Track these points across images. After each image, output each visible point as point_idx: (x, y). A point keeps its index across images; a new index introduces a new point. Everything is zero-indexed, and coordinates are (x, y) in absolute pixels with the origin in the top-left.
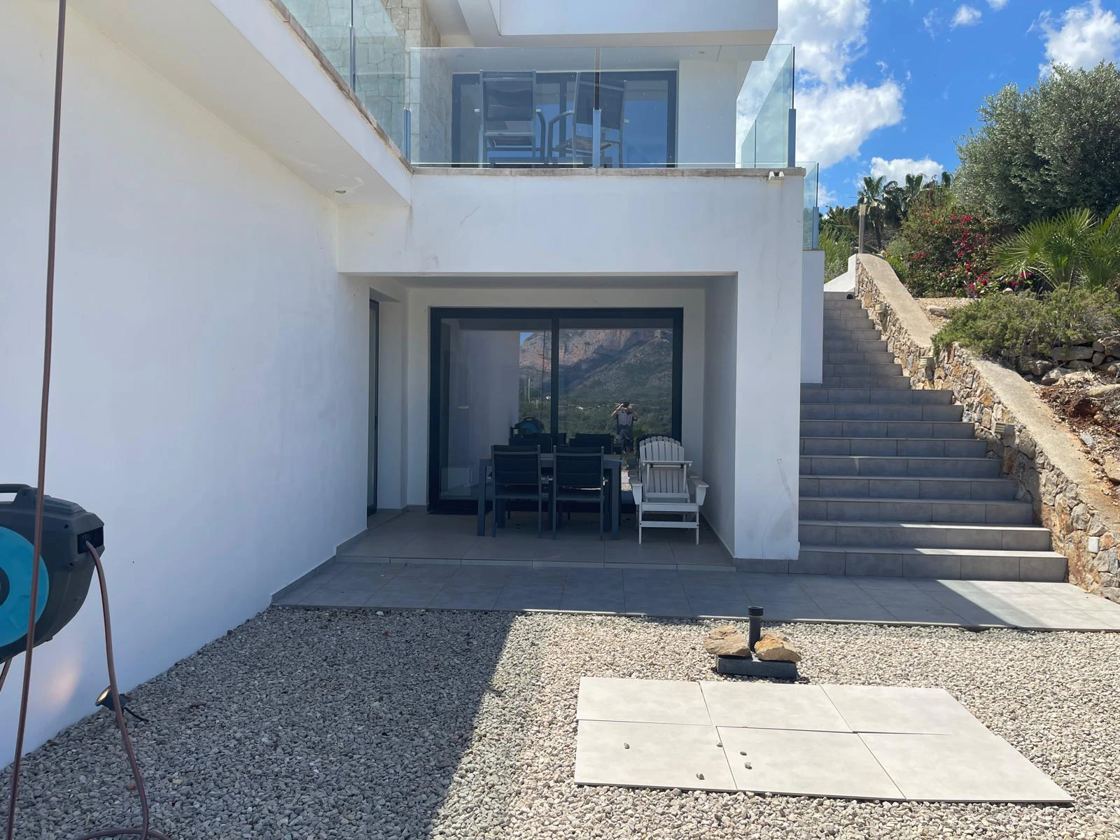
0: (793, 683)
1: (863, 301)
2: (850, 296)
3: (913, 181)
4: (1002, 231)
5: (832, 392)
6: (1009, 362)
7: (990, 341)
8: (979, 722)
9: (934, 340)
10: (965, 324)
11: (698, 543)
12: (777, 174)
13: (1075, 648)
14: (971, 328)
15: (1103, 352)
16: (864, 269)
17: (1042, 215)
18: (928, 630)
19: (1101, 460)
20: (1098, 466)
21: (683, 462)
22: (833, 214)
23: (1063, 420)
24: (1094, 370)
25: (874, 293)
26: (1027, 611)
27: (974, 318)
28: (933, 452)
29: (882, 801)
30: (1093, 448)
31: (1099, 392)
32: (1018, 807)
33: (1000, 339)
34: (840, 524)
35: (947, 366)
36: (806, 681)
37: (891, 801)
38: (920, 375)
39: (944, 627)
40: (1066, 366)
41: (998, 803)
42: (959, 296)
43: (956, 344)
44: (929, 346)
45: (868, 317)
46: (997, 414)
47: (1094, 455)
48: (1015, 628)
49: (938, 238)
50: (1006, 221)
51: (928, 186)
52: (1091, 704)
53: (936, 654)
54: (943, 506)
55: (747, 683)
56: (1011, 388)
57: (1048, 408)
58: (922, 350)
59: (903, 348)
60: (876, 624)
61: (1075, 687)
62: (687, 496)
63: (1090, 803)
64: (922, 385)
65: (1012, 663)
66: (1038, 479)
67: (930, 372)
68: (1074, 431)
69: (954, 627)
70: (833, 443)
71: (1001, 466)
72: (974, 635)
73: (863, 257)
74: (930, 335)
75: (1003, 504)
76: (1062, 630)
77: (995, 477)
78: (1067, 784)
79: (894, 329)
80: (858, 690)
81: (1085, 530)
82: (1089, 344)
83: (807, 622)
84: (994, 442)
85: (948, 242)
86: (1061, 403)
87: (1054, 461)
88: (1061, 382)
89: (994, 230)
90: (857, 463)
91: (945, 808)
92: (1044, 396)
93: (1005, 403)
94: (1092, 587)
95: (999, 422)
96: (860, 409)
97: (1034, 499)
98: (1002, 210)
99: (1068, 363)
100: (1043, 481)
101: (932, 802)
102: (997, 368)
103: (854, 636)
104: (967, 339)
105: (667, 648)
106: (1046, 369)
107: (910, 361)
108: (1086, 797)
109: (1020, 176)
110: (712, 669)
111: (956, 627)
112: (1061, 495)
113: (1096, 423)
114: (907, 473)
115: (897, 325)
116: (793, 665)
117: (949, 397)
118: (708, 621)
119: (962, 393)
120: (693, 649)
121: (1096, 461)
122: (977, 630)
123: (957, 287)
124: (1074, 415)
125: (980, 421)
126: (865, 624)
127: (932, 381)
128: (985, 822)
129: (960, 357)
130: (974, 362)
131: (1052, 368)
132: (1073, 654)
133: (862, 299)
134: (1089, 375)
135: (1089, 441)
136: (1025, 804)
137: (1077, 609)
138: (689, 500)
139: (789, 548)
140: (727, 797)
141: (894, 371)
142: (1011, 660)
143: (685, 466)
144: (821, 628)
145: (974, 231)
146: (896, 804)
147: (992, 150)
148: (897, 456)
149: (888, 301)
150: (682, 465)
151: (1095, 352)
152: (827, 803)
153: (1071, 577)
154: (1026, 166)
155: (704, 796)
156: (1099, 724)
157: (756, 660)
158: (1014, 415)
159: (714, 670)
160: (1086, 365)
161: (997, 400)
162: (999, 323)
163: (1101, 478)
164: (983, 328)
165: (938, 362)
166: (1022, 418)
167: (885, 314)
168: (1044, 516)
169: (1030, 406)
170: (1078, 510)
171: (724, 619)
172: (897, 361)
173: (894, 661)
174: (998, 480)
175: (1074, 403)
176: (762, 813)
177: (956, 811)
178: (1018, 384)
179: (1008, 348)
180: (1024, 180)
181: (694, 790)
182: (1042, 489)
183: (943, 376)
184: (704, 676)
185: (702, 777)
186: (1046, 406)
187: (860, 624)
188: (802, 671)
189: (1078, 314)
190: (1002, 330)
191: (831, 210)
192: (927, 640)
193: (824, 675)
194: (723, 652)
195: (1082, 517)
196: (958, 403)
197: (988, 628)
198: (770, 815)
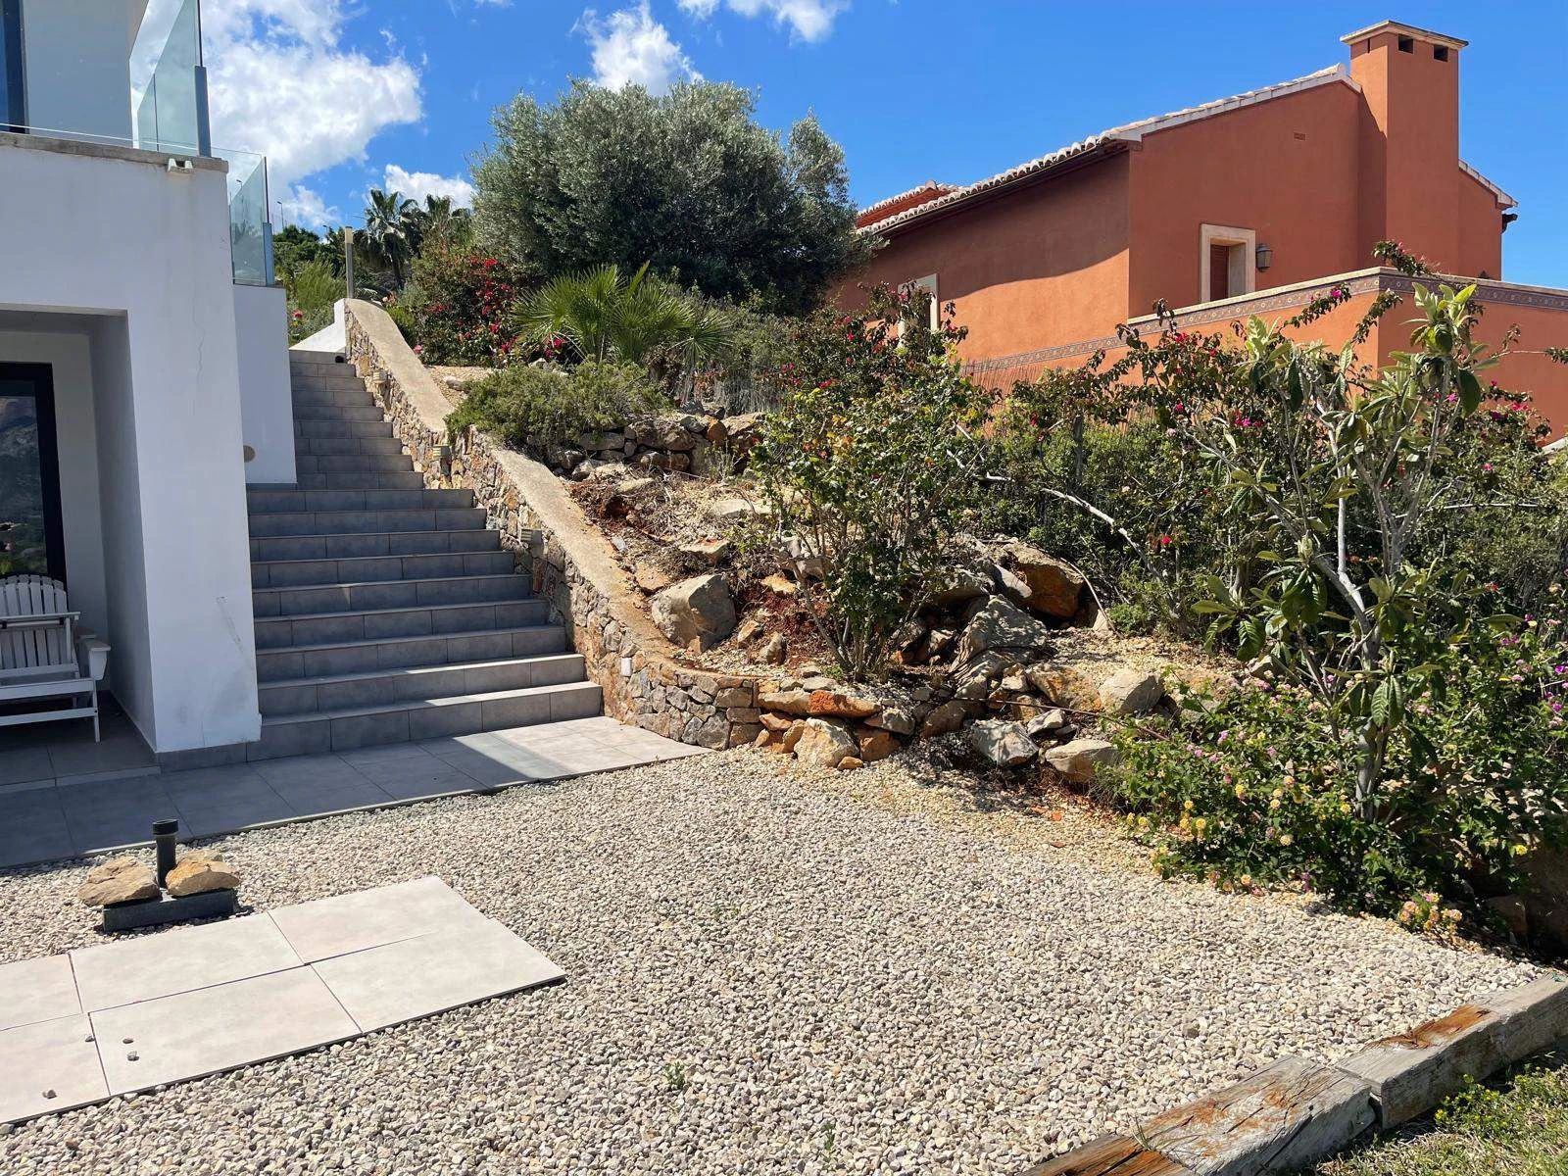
0: (227, 918)
1: (358, 368)
2: (340, 359)
3: (438, 206)
4: (531, 283)
5: (310, 495)
6: (538, 453)
7: (513, 425)
8: (472, 908)
9: (448, 423)
10: (482, 402)
11: (98, 739)
12: (181, 164)
13: (600, 792)
14: (490, 407)
15: (635, 440)
16: (355, 322)
17: (573, 266)
18: (433, 804)
19: (633, 568)
20: (629, 574)
21: (63, 613)
22: (334, 237)
23: (595, 522)
24: (626, 461)
25: (370, 356)
26: (553, 758)
27: (494, 396)
28: (448, 572)
29: (328, 1046)
30: (625, 554)
31: (630, 487)
32: (504, 1000)
33: (523, 422)
34: (322, 681)
35: (465, 457)
36: (250, 910)
37: (341, 1043)
38: (434, 470)
39: (453, 796)
40: (598, 457)
41: (479, 1003)
42: (485, 366)
43: (473, 428)
44: (442, 430)
45: (365, 388)
46: (523, 518)
47: (626, 562)
48: (538, 781)
49: (459, 285)
50: (536, 270)
51: (457, 213)
52: (605, 855)
53: (437, 834)
54: (460, 641)
55: (155, 936)
56: (537, 485)
57: (579, 510)
58: (435, 436)
59: (412, 432)
60: (364, 810)
61: (591, 839)
62: (74, 667)
63: (585, 972)
64: (437, 483)
65: (525, 825)
66: (569, 595)
67: (445, 466)
68: (606, 534)
69: (464, 794)
70: (314, 567)
71: (531, 582)
72: (488, 799)
73: (356, 304)
74: (443, 416)
75: (532, 631)
76: (589, 774)
77: (525, 599)
78: (564, 956)
79: (399, 406)
80: (325, 905)
81: (617, 651)
82: (620, 430)
83: (266, 828)
84: (521, 554)
85: (470, 292)
86: (592, 502)
87: (585, 572)
88: (591, 477)
89: (522, 282)
90: (347, 593)
91: (412, 1029)
92: (574, 494)
93: (531, 504)
94: (626, 718)
95: (526, 528)
96: (351, 518)
97: (566, 622)
98: (530, 257)
99: (599, 453)
100: (574, 598)
101: (395, 1026)
102: (522, 459)
103: (332, 832)
104: (486, 422)
105: (21, 912)
106: (577, 461)
107: (422, 452)
108: (581, 967)
109: (544, 215)
110: (95, 928)
111: (469, 794)
112: (593, 613)
113: (629, 524)
114: (416, 602)
115: (403, 401)
116: (228, 893)
117: (468, 499)
118: (102, 857)
119: (484, 492)
120: (67, 905)
121: (628, 569)
122: (492, 792)
123: (482, 353)
124: (606, 515)
125: (505, 528)
126: (349, 813)
127: (448, 477)
128: (460, 1032)
129: (479, 445)
130: (495, 453)
131: (583, 459)
132: (596, 799)
133: (357, 364)
134: (621, 468)
135: (622, 546)
136: (510, 995)
137: (608, 746)
138: (77, 674)
139: (246, 724)
140: (95, 1110)
141: (402, 464)
142: (525, 821)
143: (68, 621)
144: (285, 831)
145: (499, 281)
146: (348, 1044)
147: (510, 176)
148: (403, 579)
149: (389, 367)
150: (62, 620)
151: (626, 440)
152: (250, 1072)
153: (607, 709)
154: (552, 204)
155: (53, 1122)
156: (611, 876)
157: (167, 898)
158: (541, 519)
159: (99, 929)
160: (618, 455)
161: (522, 501)
162: (521, 402)
163: (633, 589)
164: (504, 408)
165: (454, 452)
166: (550, 522)
167: (386, 385)
168: (577, 640)
169: (559, 507)
170: (610, 629)
171: (130, 849)
172: (406, 451)
173: (380, 854)
174: (532, 601)
175: (605, 501)
176: (146, 1117)
177: (426, 1029)
178: (546, 480)
179: (533, 434)
180: (549, 220)
181: (36, 1118)
182: (574, 608)
183: (461, 470)
184: (80, 942)
185: (51, 1095)
186: (576, 507)
187: (342, 815)
188: (244, 898)
189: (606, 393)
190: (525, 411)
191: (331, 232)
192: (429, 817)
193: (279, 896)
194: (111, 899)
195: (614, 637)
196: (480, 506)
197: (506, 788)
198: (158, 1116)
